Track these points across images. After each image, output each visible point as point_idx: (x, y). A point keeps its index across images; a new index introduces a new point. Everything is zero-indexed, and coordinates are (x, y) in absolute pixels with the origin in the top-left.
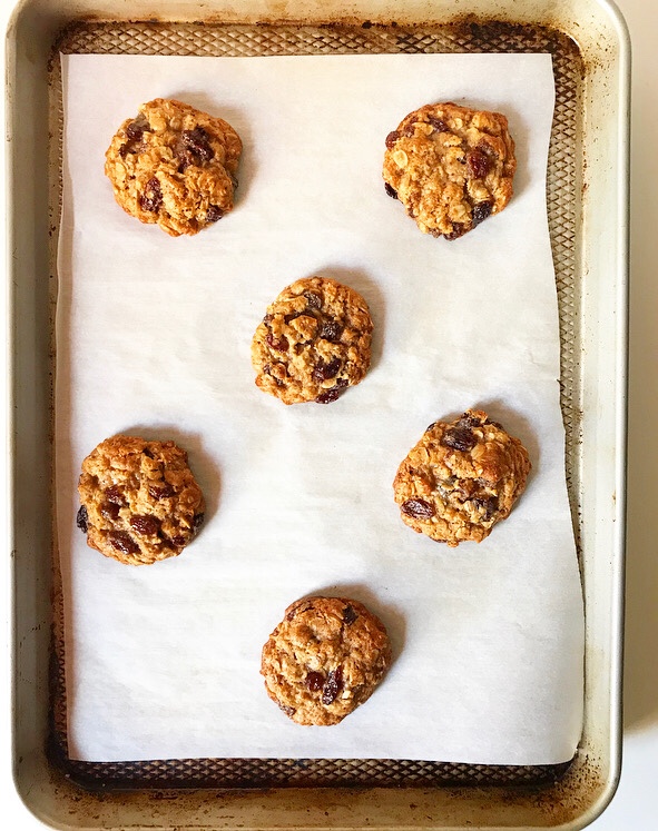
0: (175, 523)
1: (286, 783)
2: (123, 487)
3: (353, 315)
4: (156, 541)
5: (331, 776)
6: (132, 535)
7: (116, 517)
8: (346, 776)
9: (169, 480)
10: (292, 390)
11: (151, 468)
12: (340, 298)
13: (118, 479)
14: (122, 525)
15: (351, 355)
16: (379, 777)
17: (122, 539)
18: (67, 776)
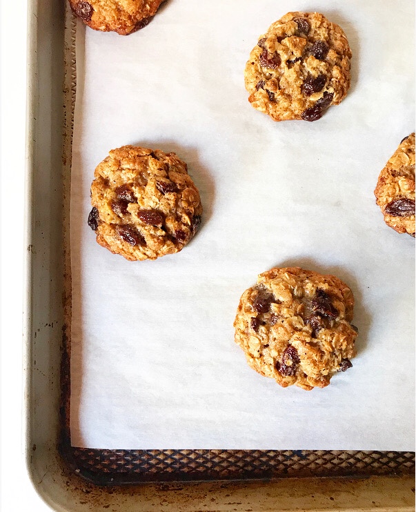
0: (178, 219)
1: (285, 473)
2: (132, 185)
3: (336, 39)
4: (161, 233)
5: (329, 466)
6: (139, 228)
7: (125, 212)
8: (344, 465)
9: (173, 178)
10: (282, 102)
11: (158, 167)
12: (325, 24)
13: (128, 177)
14: (130, 220)
15: (336, 72)
16: (376, 465)
17: (130, 230)
18: (78, 471)
